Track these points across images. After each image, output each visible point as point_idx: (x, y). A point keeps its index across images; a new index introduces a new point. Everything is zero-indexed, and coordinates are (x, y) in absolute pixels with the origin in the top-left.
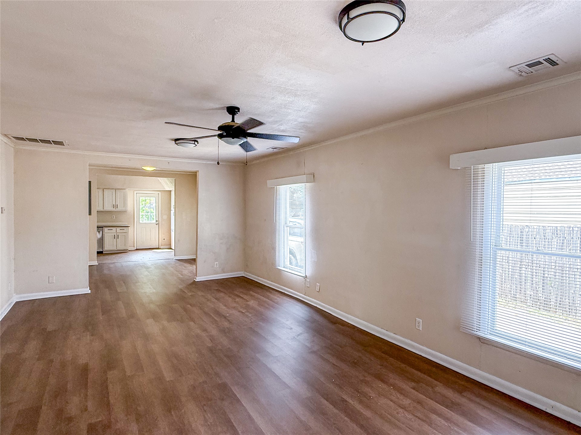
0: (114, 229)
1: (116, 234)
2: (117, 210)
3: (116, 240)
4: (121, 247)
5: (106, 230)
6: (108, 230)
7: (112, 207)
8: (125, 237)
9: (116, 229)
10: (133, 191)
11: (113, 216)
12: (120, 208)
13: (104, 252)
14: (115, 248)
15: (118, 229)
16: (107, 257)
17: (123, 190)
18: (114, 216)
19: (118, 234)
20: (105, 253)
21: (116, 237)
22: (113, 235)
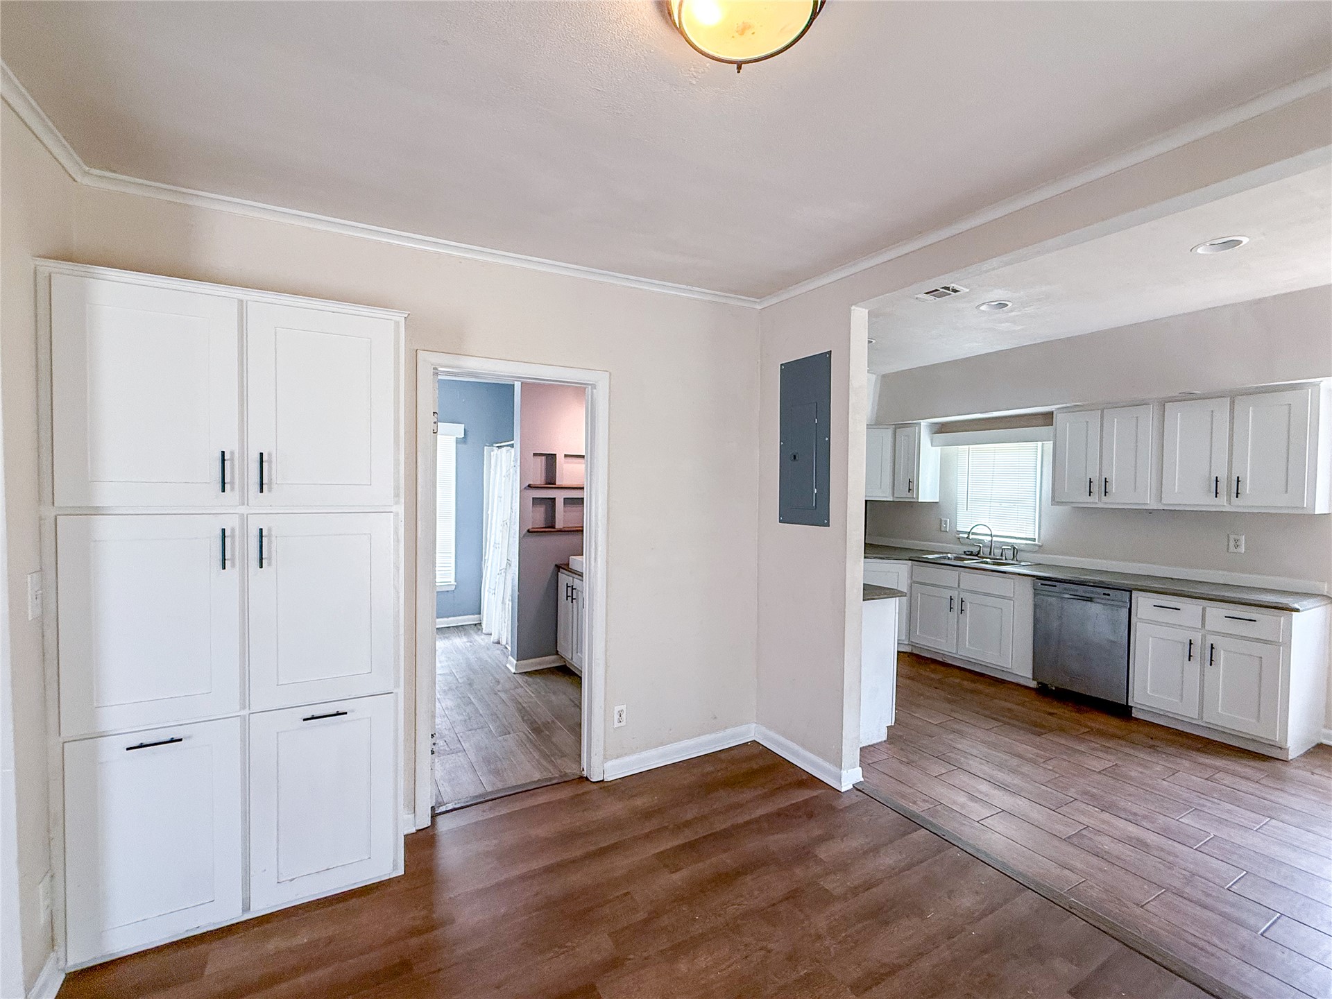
0: (1191, 609)
2: (1238, 505)
7: (1209, 491)
8: (1261, 661)
9: (1204, 609)
11: (1232, 537)
12: (1254, 500)
15: (1217, 612)
18: (1236, 541)
19: (1211, 639)
22: (1185, 636)
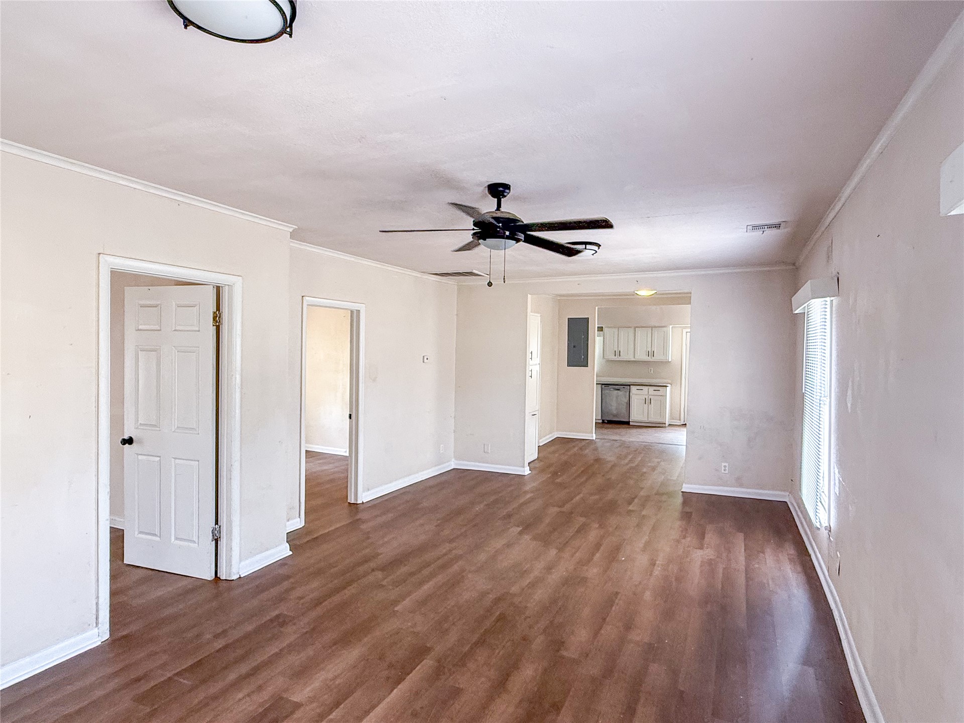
0: (645, 388)
1: (648, 397)
2: (653, 359)
3: (648, 406)
4: (654, 418)
5: (634, 389)
6: (637, 389)
7: (646, 355)
8: (661, 402)
9: (648, 389)
10: (680, 329)
11: (650, 369)
12: (657, 357)
13: (631, 423)
14: (645, 419)
15: (651, 389)
16: (634, 431)
17: (665, 328)
18: (651, 370)
19: (650, 397)
20: (632, 425)
21: (648, 401)
22: (644, 397)
